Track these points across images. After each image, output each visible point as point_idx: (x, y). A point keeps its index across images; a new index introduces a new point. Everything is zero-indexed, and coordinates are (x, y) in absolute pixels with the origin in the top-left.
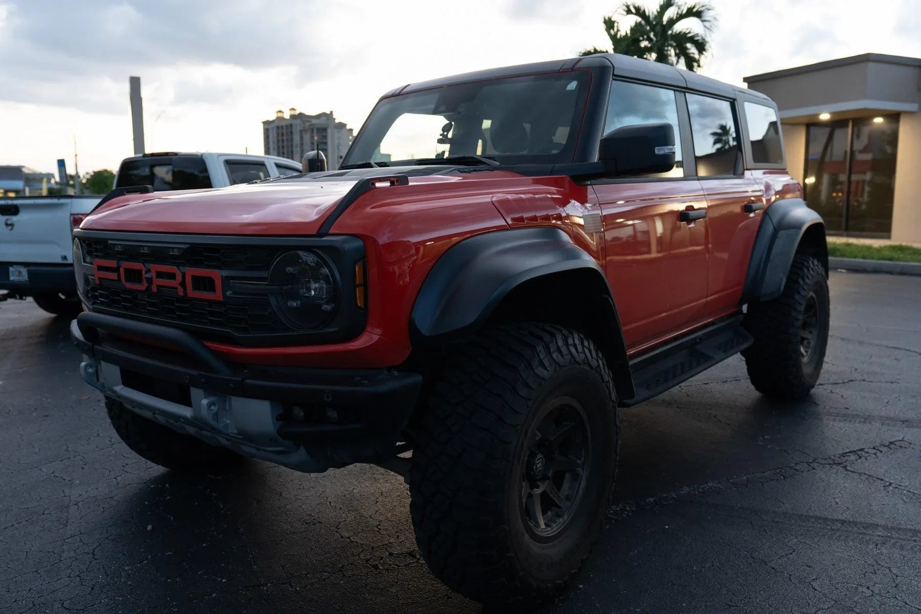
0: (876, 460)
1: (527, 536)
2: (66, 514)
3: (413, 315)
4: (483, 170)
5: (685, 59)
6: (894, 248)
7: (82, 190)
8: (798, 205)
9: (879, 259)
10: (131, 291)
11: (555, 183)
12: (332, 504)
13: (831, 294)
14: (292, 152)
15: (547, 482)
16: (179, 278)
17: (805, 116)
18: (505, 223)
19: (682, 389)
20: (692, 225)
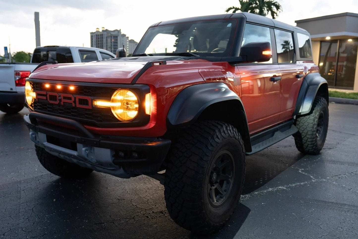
0: (346, 179)
1: (210, 205)
2: (19, 194)
3: (168, 116)
4: (193, 59)
5: (271, 12)
6: (355, 94)
7: (12, 60)
8: (317, 75)
9: (348, 98)
10: (52, 104)
11: (222, 65)
12: (128, 192)
13: (329, 112)
14: (103, 46)
15: (217, 184)
16: (73, 99)
17: (320, 38)
18: (203, 80)
19: (268, 149)
20: (275, 83)
